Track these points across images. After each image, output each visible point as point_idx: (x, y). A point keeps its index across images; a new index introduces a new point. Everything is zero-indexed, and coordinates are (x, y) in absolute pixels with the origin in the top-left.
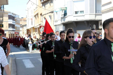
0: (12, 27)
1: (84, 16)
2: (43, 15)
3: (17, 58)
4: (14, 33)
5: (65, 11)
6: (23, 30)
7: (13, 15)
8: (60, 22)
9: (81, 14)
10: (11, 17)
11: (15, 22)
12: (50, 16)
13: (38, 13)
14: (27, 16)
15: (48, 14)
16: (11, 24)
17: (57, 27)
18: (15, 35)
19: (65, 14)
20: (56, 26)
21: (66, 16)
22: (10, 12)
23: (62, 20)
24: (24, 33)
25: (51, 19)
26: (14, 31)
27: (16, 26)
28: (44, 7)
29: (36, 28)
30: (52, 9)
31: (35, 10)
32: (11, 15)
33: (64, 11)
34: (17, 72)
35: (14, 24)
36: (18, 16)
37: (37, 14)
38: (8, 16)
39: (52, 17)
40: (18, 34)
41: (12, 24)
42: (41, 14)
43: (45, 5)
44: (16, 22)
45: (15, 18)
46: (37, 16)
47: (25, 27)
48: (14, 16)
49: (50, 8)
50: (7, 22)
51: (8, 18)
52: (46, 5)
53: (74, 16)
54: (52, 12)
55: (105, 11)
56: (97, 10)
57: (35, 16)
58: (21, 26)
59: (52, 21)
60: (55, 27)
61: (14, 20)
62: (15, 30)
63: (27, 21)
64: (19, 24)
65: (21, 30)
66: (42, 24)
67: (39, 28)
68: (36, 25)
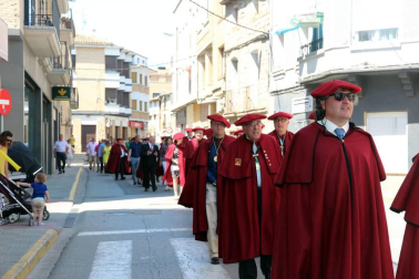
0: (118, 103)
1: (399, 48)
2: (230, 51)
4: (125, 124)
5: (315, 30)
6: (163, 113)
7: (122, 57)
8: (292, 79)
9: (385, 43)
11: (129, 81)
12: (256, 55)
13: (211, 44)
15: (247, 44)
16: (114, 90)
17: (284, 97)
18: (129, 130)
19: (316, 44)
20: (276, 93)
21: (319, 52)
22: (112, 45)
23: (301, 70)
24: (164, 124)
25: (259, 66)
26: (127, 116)
27: (133, 96)
28: (231, 17)
29: (206, 105)
30: (262, 24)
31: (202, 34)
32: (115, 57)
33: (311, 31)
35: (128, 89)
36: (141, 59)
37: (209, 49)
38: (103, 59)
39: (264, 58)
40: (142, 129)
42: (222, 49)
43: (237, 10)
44: (134, 81)
45: (132, 69)
46: (207, 58)
47: (168, 103)
48: (128, 59)
49: (255, 19)
50: (99, 80)
51: (103, 67)
52: (240, 12)
53: (352, 52)
54: (264, 38)
57: (201, 57)
58: (157, 98)
59: (264, 75)
60: (273, 99)
61: (127, 77)
62: (128, 111)
63: (174, 78)
64: (146, 90)
65: (157, 113)
66: (223, 89)
67: (214, 105)
68: (202, 93)
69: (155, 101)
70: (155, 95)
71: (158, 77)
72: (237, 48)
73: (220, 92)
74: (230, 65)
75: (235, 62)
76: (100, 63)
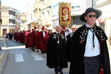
0: (12, 23)
1: (81, 10)
2: (42, 10)
3: (10, 53)
4: (14, 28)
6: (24, 25)
7: (13, 11)
9: (78, 9)
10: (12, 13)
11: (15, 17)
12: (48, 11)
14: (27, 11)
15: (46, 8)
16: (11, 19)
17: (55, 21)
18: (16, 30)
20: (53, 20)
22: (10, 7)
24: (25, 28)
25: (49, 14)
26: (15, 26)
27: (16, 21)
28: (42, 2)
29: (36, 23)
30: (50, 4)
31: (35, 5)
32: (11, 11)
34: (5, 66)
35: (15, 19)
36: (18, 11)
37: (36, 9)
38: (8, 11)
39: (50, 12)
40: (19, 29)
41: (13, 20)
42: (40, 9)
44: (17, 17)
45: (16, 14)
46: (36, 11)
47: (26, 22)
48: (15, 11)
49: (48, 2)
50: (7, 17)
51: (8, 13)
52: (44, 0)
54: (50, 7)
55: (99, 5)
56: (93, 4)
57: (34, 11)
58: (22, 21)
59: (50, 16)
60: (52, 22)
61: (15, 16)
62: (15, 25)
63: (27, 16)
64: (20, 19)
65: (23, 25)
66: (40, 19)
67: (38, 23)
68: (35, 20)
69: (22, 22)
70: (22, 20)
71: (23, 16)
72: (44, 9)
73: (40, 20)
74: (42, 13)
75: (43, 13)
76: (7, 12)
